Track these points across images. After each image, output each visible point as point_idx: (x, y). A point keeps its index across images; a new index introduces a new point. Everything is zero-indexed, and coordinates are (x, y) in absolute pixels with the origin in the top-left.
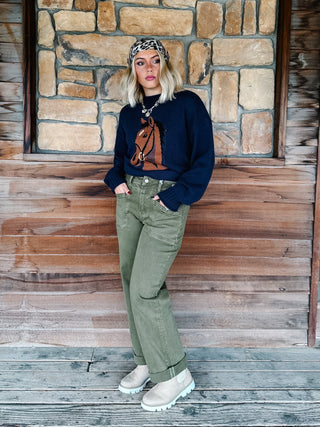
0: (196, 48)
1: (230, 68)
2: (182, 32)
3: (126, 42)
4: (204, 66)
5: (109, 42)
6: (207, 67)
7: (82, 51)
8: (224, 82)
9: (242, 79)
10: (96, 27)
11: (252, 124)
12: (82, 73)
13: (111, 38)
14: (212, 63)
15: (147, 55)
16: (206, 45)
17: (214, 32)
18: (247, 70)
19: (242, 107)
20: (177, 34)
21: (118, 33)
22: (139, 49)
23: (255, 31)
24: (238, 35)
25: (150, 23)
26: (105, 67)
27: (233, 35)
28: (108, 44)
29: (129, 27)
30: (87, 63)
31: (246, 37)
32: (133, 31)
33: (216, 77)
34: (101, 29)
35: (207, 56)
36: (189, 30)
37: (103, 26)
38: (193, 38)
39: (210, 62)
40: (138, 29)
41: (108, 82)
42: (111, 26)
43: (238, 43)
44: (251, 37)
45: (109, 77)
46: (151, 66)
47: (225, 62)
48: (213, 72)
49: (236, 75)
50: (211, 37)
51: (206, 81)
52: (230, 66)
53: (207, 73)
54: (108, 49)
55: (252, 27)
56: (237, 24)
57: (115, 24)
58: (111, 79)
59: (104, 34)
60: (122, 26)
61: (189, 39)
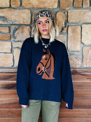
0: (60, 15)
1: (77, 24)
2: (52, 7)
3: (25, 12)
4: (64, 23)
5: (17, 12)
6: (65, 24)
7: (3, 17)
8: (74, 31)
9: (82, 30)
10: (10, 5)
11: (88, 52)
12: (3, 28)
13: (18, 11)
14: (68, 22)
15: (43, 19)
16: (64, 13)
17: (68, 6)
18: (85, 25)
19: (83, 44)
20: (50, 8)
21: (21, 8)
22: (39, 17)
23: (89, 6)
24: (81, 8)
25: (37, 3)
26: (15, 24)
27: (78, 8)
28: (16, 13)
29: (26, 5)
30: (6, 23)
31: (85, 9)
32: (28, 7)
33: (70, 28)
34: (12, 6)
35: (65, 19)
36: (56, 6)
37: (13, 4)
38: (58, 9)
39: (67, 21)
40: (31, 6)
41: (16, 32)
42: (18, 4)
43: (80, 12)
44: (87, 9)
45: (17, 30)
46: (45, 25)
47: (74, 21)
48: (68, 26)
49: (80, 28)
50: (67, 9)
51: (65, 31)
52: (77, 23)
53: (65, 27)
54: (16, 16)
55: (87, 4)
56: (80, 2)
57: (19, 3)
58: (18, 31)
59: (14, 8)
60: (23, 4)
61: (56, 10)
